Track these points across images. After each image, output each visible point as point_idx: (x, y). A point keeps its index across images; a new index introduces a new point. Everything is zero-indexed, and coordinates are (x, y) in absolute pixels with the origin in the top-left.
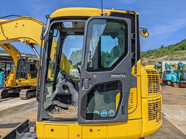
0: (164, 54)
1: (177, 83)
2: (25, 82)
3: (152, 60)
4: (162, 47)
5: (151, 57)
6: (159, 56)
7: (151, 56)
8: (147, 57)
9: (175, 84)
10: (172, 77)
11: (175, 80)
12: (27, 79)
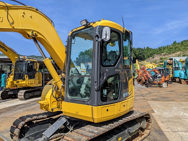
0: (176, 51)
1: (185, 79)
2: (23, 83)
3: (164, 57)
4: (175, 43)
5: (162, 54)
6: (171, 52)
7: (163, 52)
8: (159, 54)
9: (183, 80)
10: (180, 73)
11: (183, 77)
12: (24, 80)
